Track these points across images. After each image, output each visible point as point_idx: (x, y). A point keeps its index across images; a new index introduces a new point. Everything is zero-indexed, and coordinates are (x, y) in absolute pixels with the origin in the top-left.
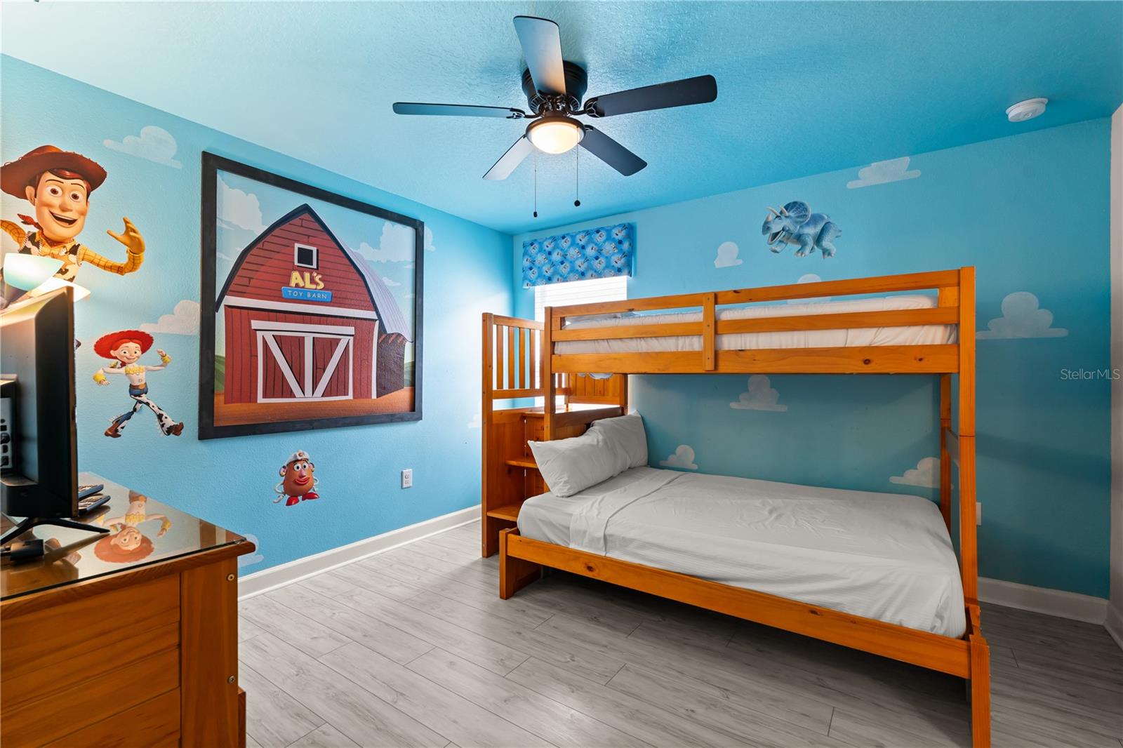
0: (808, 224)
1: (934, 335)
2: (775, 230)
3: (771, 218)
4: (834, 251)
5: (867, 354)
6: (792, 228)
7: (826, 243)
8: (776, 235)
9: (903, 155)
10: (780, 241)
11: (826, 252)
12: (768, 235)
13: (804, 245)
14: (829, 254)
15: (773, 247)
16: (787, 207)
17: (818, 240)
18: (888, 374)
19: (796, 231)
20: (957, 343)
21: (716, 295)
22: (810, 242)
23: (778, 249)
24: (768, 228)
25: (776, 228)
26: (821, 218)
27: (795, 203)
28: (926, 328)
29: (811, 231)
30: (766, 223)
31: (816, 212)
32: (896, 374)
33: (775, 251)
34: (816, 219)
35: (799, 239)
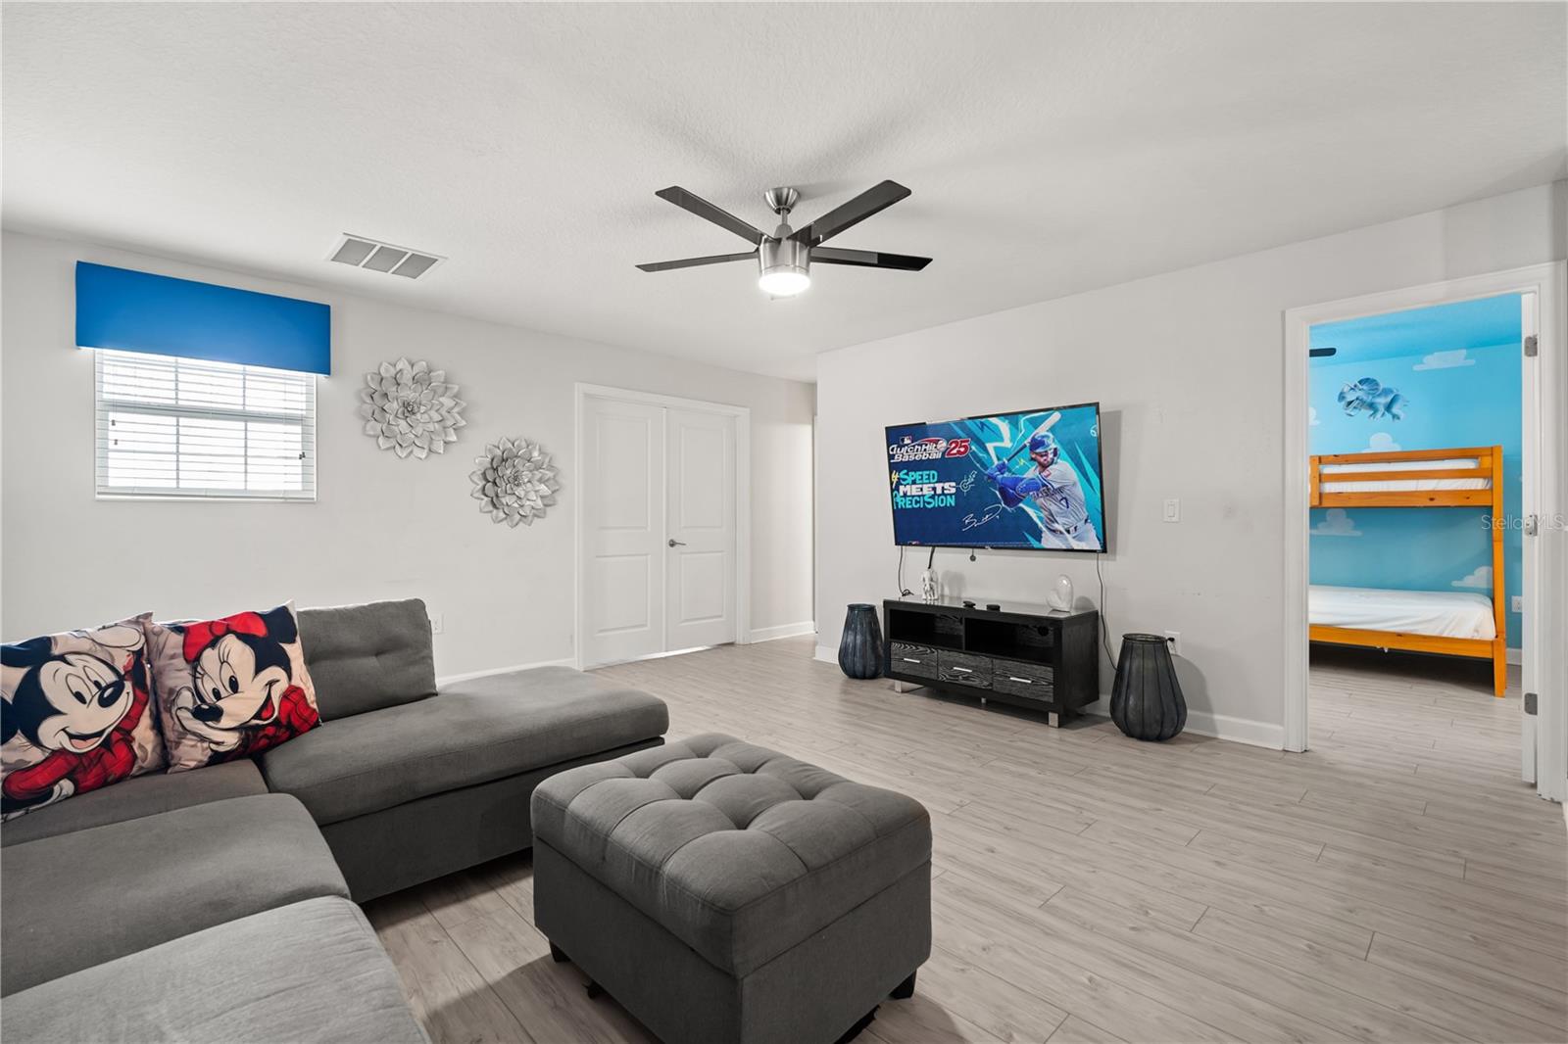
0: (1379, 395)
1: (1478, 484)
2: (1349, 399)
3: (1345, 390)
4: (1402, 417)
5: (1432, 495)
6: (1365, 398)
7: (1395, 410)
8: (1350, 403)
9: (1461, 348)
10: (1355, 408)
11: (1395, 417)
12: (1343, 403)
13: (1376, 411)
14: (1399, 418)
15: (1348, 412)
16: (1360, 382)
17: (1388, 407)
18: (1449, 507)
19: (1369, 401)
20: (1492, 489)
21: (1320, 458)
22: (1382, 409)
23: (1352, 413)
24: (1344, 398)
25: (1350, 397)
26: (1391, 391)
27: (1368, 379)
28: (1472, 480)
29: (1382, 401)
30: (1341, 393)
31: (1386, 386)
32: (1456, 507)
33: (1351, 415)
34: (1386, 392)
35: (1372, 406)
